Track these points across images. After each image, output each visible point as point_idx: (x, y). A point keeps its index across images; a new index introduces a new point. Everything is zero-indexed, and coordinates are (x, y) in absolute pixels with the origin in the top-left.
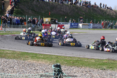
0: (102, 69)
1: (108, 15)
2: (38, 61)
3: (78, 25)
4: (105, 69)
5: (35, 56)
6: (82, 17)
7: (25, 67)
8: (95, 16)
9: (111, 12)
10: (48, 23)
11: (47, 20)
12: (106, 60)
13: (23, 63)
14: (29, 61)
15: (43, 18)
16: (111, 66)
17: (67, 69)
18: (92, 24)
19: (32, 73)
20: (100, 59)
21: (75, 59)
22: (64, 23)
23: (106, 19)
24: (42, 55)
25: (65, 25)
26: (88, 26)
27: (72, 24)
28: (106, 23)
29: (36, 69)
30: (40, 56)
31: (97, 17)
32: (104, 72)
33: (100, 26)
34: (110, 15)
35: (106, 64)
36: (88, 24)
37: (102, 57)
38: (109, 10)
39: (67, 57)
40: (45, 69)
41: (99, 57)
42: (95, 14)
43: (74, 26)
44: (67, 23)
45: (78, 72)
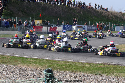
0: (98, 74)
1: (104, 16)
2: (29, 66)
3: (71, 28)
4: (100, 74)
5: (25, 61)
6: (76, 19)
7: (15, 72)
8: (89, 17)
9: (107, 14)
10: (39, 26)
11: (38, 22)
12: (101, 64)
13: (12, 68)
14: (19, 65)
15: (34, 20)
16: (106, 71)
17: (60, 75)
18: (86, 26)
19: (23, 79)
20: (95, 64)
21: (68, 64)
22: (57, 25)
23: (101, 21)
24: (33, 60)
25: (58, 27)
26: (82, 29)
27: (66, 27)
28: (101, 25)
29: (27, 74)
30: (31, 61)
31: (91, 19)
32: (99, 77)
33: (95, 28)
34: (106, 16)
35: (101, 69)
36: (82, 26)
37: (97, 62)
38: (105, 11)
39: (59, 61)
40: (36, 75)
41: (94, 61)
42: (90, 15)
43: (68, 28)
44: (60, 25)
45: (71, 78)
